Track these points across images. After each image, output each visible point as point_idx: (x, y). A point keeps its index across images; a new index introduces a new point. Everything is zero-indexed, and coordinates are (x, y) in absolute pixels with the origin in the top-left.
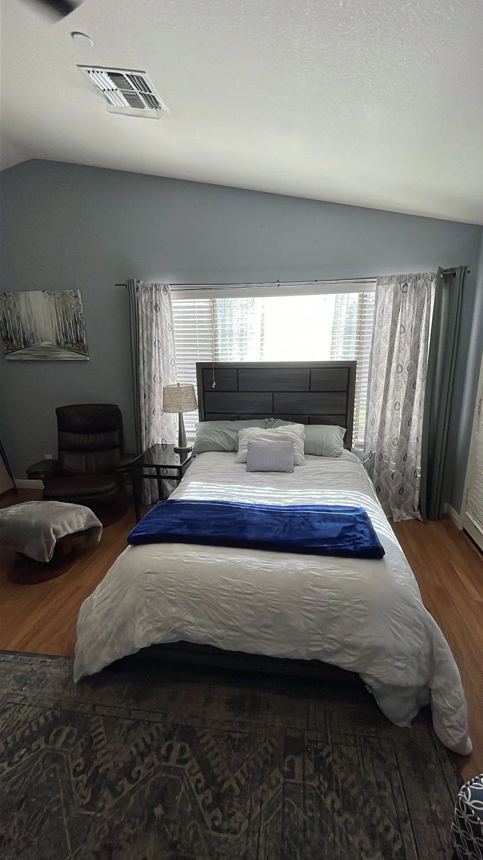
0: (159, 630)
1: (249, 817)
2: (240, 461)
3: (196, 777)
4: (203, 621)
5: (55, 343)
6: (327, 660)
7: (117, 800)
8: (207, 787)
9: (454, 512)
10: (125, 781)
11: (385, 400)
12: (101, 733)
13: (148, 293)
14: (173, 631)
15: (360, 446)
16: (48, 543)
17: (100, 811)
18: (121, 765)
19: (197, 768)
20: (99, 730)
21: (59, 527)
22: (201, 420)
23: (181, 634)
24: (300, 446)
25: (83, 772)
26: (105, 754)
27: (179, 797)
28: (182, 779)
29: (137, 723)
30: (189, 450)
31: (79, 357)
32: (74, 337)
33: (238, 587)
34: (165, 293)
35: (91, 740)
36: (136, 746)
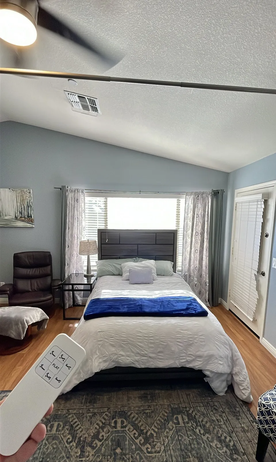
0: (105, 361)
1: (164, 444)
2: (125, 279)
3: (133, 432)
4: (128, 353)
5: (14, 217)
6: (188, 366)
7: (95, 450)
8: (139, 435)
9: (224, 302)
10: (97, 441)
11: (191, 248)
12: (76, 422)
13: (73, 193)
14: (113, 361)
15: (180, 271)
16: (23, 328)
17: (88, 457)
18: (92, 435)
19: (132, 428)
20: (74, 421)
21: (28, 319)
22: (99, 259)
23: (118, 362)
24: (154, 271)
25: (71, 442)
26: (81, 432)
27: (127, 443)
28: (126, 434)
29: (94, 414)
30: (92, 276)
31: (29, 225)
32: (26, 214)
33: (146, 334)
34: (82, 193)
35: (72, 426)
36: (98, 424)
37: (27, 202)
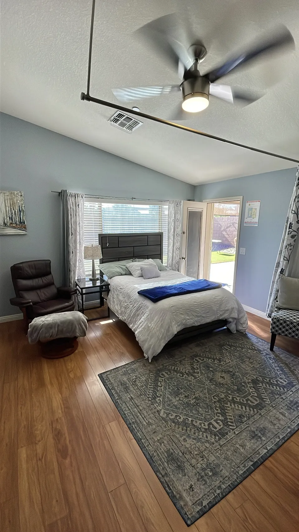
0: (179, 325)
2: (138, 277)
11: (174, 247)
14: (183, 325)
17: (199, 377)
18: (190, 369)
19: (207, 359)
23: (186, 325)
26: (183, 370)
28: (207, 362)
32: (18, 220)
34: (82, 198)
37: (18, 206)
